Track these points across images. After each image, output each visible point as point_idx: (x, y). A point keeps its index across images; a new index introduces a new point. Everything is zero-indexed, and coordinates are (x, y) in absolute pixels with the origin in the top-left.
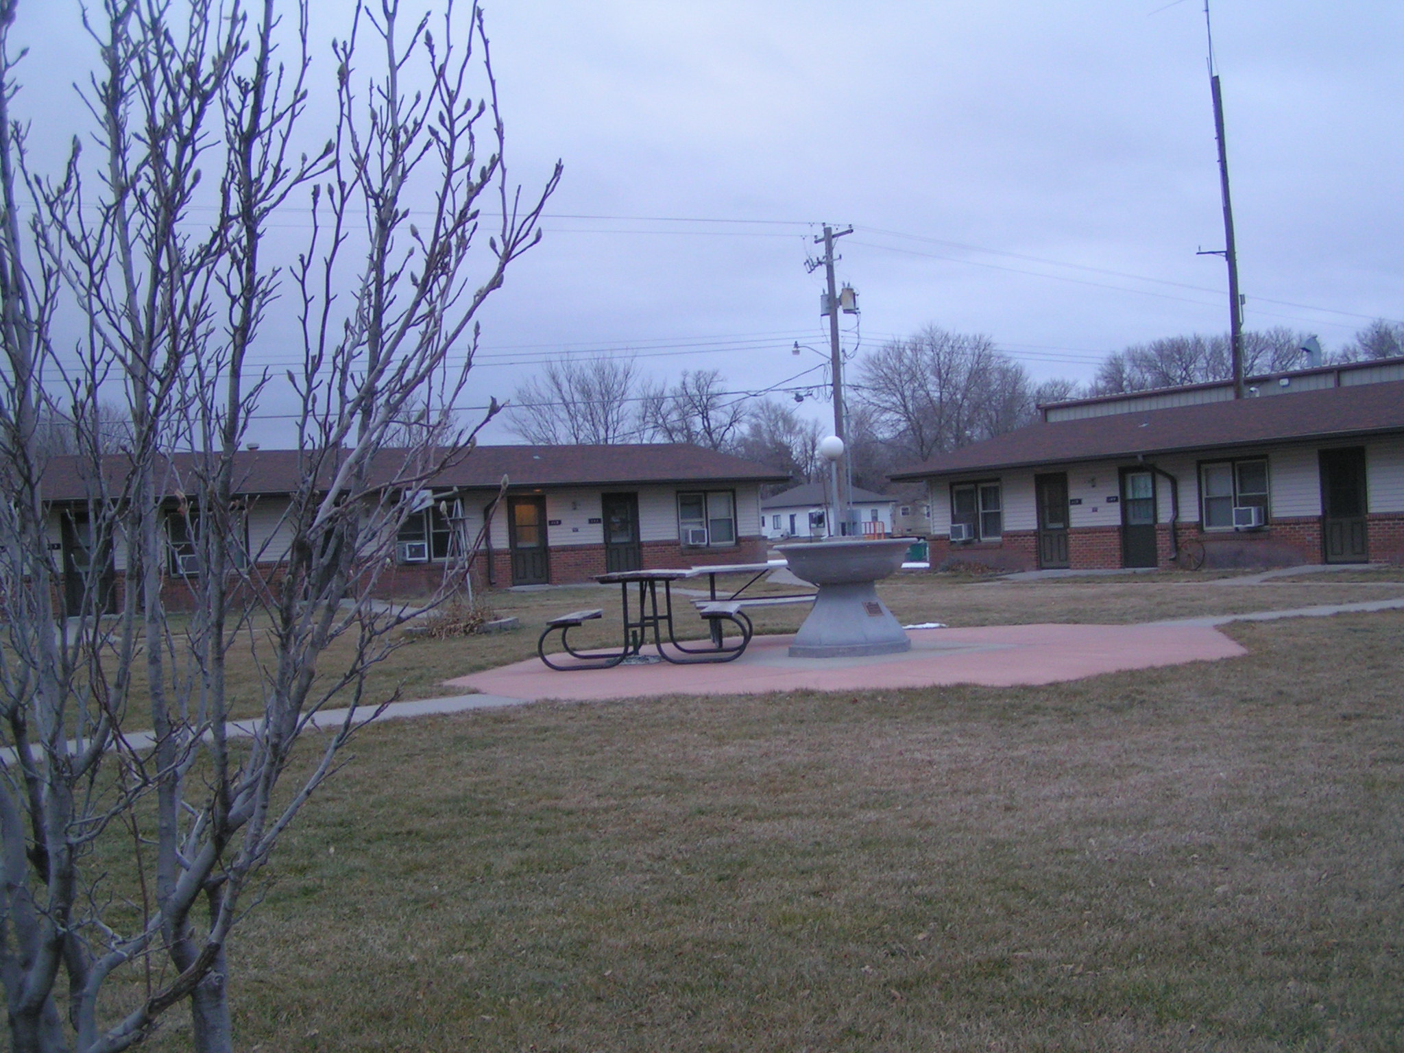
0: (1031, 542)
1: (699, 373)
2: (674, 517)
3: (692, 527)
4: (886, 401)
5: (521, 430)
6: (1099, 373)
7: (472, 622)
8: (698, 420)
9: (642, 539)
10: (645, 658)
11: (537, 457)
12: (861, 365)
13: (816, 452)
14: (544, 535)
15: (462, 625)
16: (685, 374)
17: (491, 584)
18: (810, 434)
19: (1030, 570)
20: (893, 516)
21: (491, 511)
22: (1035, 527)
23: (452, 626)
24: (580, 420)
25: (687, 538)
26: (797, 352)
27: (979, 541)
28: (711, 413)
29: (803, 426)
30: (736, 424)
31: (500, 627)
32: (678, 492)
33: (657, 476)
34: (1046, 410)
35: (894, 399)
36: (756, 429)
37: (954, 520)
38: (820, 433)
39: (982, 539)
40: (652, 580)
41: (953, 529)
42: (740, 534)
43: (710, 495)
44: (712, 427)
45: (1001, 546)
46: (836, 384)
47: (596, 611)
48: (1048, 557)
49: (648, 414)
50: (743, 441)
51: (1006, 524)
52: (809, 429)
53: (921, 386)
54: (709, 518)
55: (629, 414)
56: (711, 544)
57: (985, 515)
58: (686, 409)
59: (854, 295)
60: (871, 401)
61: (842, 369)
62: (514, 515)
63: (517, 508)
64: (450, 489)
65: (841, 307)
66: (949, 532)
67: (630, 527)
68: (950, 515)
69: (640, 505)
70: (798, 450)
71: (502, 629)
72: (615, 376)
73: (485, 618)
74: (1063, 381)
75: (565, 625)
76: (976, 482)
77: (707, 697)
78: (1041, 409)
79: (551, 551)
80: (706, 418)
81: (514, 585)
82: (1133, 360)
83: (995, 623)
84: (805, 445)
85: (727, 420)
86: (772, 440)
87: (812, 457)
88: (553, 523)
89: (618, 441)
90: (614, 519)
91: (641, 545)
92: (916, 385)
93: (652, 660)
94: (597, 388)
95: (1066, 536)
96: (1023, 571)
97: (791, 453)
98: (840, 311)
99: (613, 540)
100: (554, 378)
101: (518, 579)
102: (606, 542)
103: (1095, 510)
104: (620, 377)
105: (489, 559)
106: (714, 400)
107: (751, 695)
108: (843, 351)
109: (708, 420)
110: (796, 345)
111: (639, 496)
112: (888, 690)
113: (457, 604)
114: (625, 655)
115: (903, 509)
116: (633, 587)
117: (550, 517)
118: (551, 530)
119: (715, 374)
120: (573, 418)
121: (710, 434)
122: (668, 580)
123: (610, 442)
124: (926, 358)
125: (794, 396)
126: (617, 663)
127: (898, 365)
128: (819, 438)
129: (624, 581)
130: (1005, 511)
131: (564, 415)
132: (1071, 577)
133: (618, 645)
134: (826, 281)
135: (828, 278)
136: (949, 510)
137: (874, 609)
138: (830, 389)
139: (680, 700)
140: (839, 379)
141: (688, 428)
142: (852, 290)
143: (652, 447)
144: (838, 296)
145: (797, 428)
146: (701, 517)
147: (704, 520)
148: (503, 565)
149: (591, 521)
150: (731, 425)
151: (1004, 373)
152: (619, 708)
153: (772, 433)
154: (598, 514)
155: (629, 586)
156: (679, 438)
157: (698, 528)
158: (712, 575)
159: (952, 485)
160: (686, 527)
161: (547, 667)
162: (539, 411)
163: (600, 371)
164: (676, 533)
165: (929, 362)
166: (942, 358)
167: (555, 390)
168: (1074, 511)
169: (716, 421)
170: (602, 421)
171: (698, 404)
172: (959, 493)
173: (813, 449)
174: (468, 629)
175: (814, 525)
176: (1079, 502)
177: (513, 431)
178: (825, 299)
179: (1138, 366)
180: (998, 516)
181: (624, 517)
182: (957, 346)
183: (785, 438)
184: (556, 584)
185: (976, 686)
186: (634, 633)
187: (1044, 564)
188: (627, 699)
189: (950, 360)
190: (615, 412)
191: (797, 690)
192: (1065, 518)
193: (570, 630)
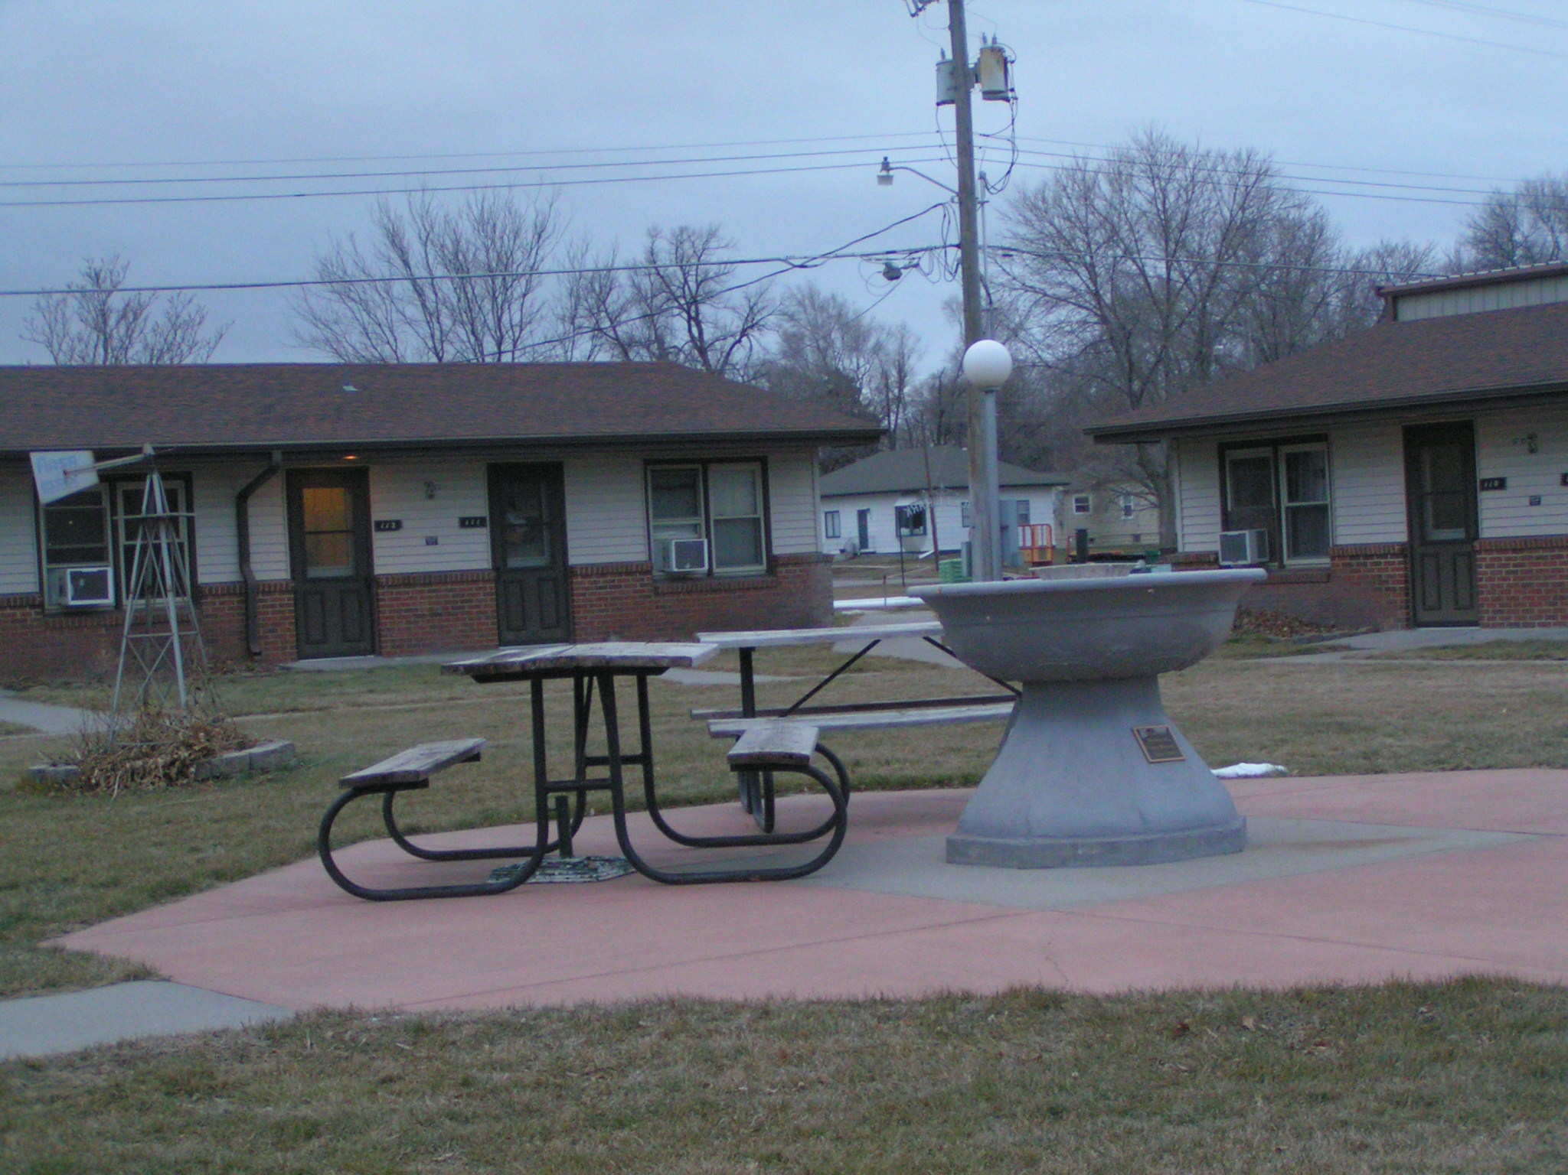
0: (1396, 569)
1: (682, 231)
2: (640, 514)
3: (676, 535)
4: (1060, 284)
5: (327, 341)
6: (1469, 233)
7: (184, 754)
8: (680, 323)
9: (573, 560)
10: (587, 866)
11: (350, 388)
12: (1010, 212)
13: (906, 390)
14: (364, 553)
15: (160, 761)
16: (654, 234)
17: (251, 655)
18: (893, 355)
19: (1392, 628)
20: (1059, 513)
21: (252, 501)
22: (1403, 537)
23: (139, 763)
24: (447, 322)
25: (666, 558)
26: (886, 180)
27: (1282, 566)
28: (705, 310)
29: (883, 337)
30: (755, 333)
31: (251, 767)
32: (647, 462)
33: (604, 428)
34: (1395, 297)
35: (1074, 280)
36: (793, 344)
37: (1227, 523)
38: (912, 350)
39: (1286, 562)
40: (606, 671)
41: (1224, 540)
42: (776, 551)
43: (713, 468)
44: (707, 337)
45: (1328, 576)
46: (968, 245)
47: (468, 743)
48: (1431, 600)
49: (582, 312)
50: (766, 369)
51: (1340, 531)
52: (892, 346)
53: (1128, 253)
54: (713, 517)
55: (544, 311)
56: (716, 570)
57: (1293, 512)
58: (657, 302)
59: (1005, 62)
60: (1028, 283)
61: (979, 214)
62: (301, 506)
63: (308, 494)
64: (139, 451)
65: (978, 86)
66: (1216, 547)
67: (546, 534)
68: (1218, 510)
69: (569, 489)
70: (873, 385)
71: (253, 770)
72: (516, 235)
73: (215, 745)
74: (1406, 246)
75: (388, 785)
76: (1275, 443)
77: (766, 1013)
78: (1385, 296)
79: (380, 586)
80: (694, 320)
81: (302, 656)
82: (1536, 207)
83: (1403, 764)
84: (885, 376)
85: (736, 325)
86: (825, 367)
87: (899, 399)
88: (383, 526)
89: (523, 359)
90: (513, 519)
91: (569, 572)
92: (1120, 252)
93: (606, 872)
94: (482, 256)
95: (1471, 556)
96: (1377, 631)
97: (860, 390)
98: (976, 95)
99: (514, 562)
100: (395, 239)
101: (309, 645)
102: (496, 568)
103: (1535, 501)
104: (527, 236)
105: (246, 601)
106: (712, 285)
107: (885, 1002)
108: (983, 177)
109: (698, 324)
110: (886, 165)
111: (566, 471)
112: (1265, 995)
113: (153, 710)
114: (537, 856)
115: (1077, 500)
116: (559, 693)
117: (378, 514)
118: (381, 543)
119: (712, 234)
120: (431, 316)
121: (703, 351)
122: (644, 671)
123: (506, 358)
124: (1139, 199)
125: (882, 268)
126: (520, 879)
127: (1082, 213)
128: (912, 362)
129: (537, 674)
130: (1338, 503)
131: (414, 311)
132: (1488, 645)
133: (520, 819)
134: (948, 33)
135: (951, 27)
136: (1216, 501)
137: (1159, 747)
138: (954, 254)
139: (693, 1020)
140: (974, 235)
141: (660, 340)
142: (1001, 50)
143: (590, 370)
144: (971, 66)
145: (872, 342)
146: (696, 513)
147: (702, 520)
148: (278, 613)
149: (465, 523)
150: (744, 333)
151: (1290, 229)
152: (522, 1046)
153: (822, 352)
154: (480, 508)
155: (549, 686)
156: (640, 356)
157: (688, 537)
158: (746, 654)
159: (1223, 449)
160: (663, 535)
161: (340, 890)
162: (364, 303)
163: (484, 224)
164: (643, 548)
165: (1146, 206)
166: (1172, 198)
167: (398, 262)
168: (1489, 504)
169: (716, 326)
170: (491, 322)
171: (679, 293)
172: (1237, 464)
173: (901, 384)
174: (174, 771)
175: (905, 531)
176: (1501, 484)
177: (314, 342)
178: (946, 69)
179: (1546, 220)
180: (1321, 514)
181: (535, 514)
182: (1200, 176)
183: (847, 362)
184: (389, 655)
185: (1512, 984)
186: (562, 802)
187: (1424, 616)
188: (547, 1012)
189: (1188, 202)
190: (515, 306)
191: (1013, 993)
192: (1470, 518)
193: (400, 799)
